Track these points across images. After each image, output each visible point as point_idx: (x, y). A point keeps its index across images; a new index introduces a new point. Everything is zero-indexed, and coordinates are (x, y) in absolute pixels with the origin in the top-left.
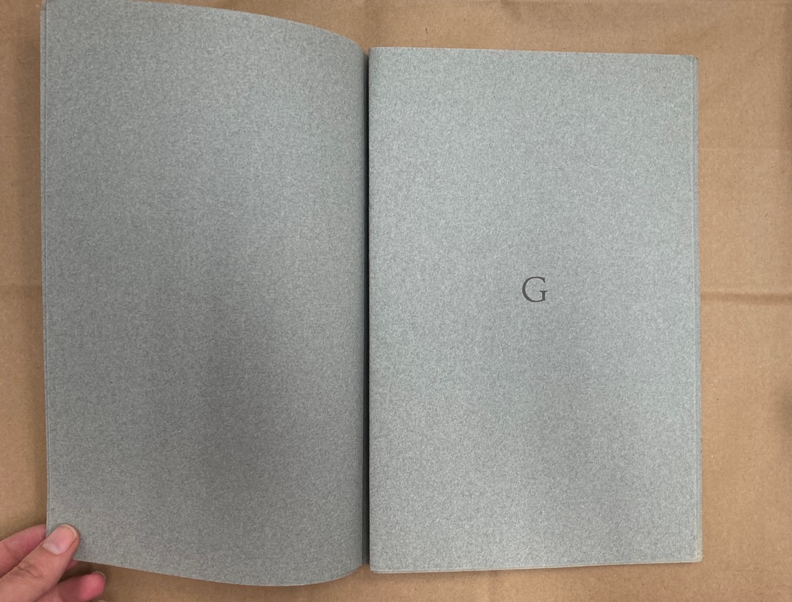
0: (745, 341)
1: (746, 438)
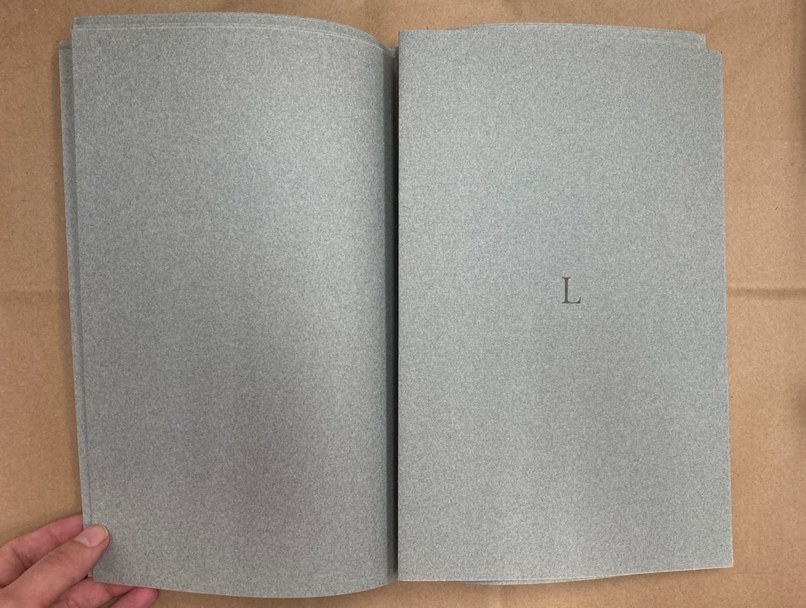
0: (758, 337)
1: (762, 436)
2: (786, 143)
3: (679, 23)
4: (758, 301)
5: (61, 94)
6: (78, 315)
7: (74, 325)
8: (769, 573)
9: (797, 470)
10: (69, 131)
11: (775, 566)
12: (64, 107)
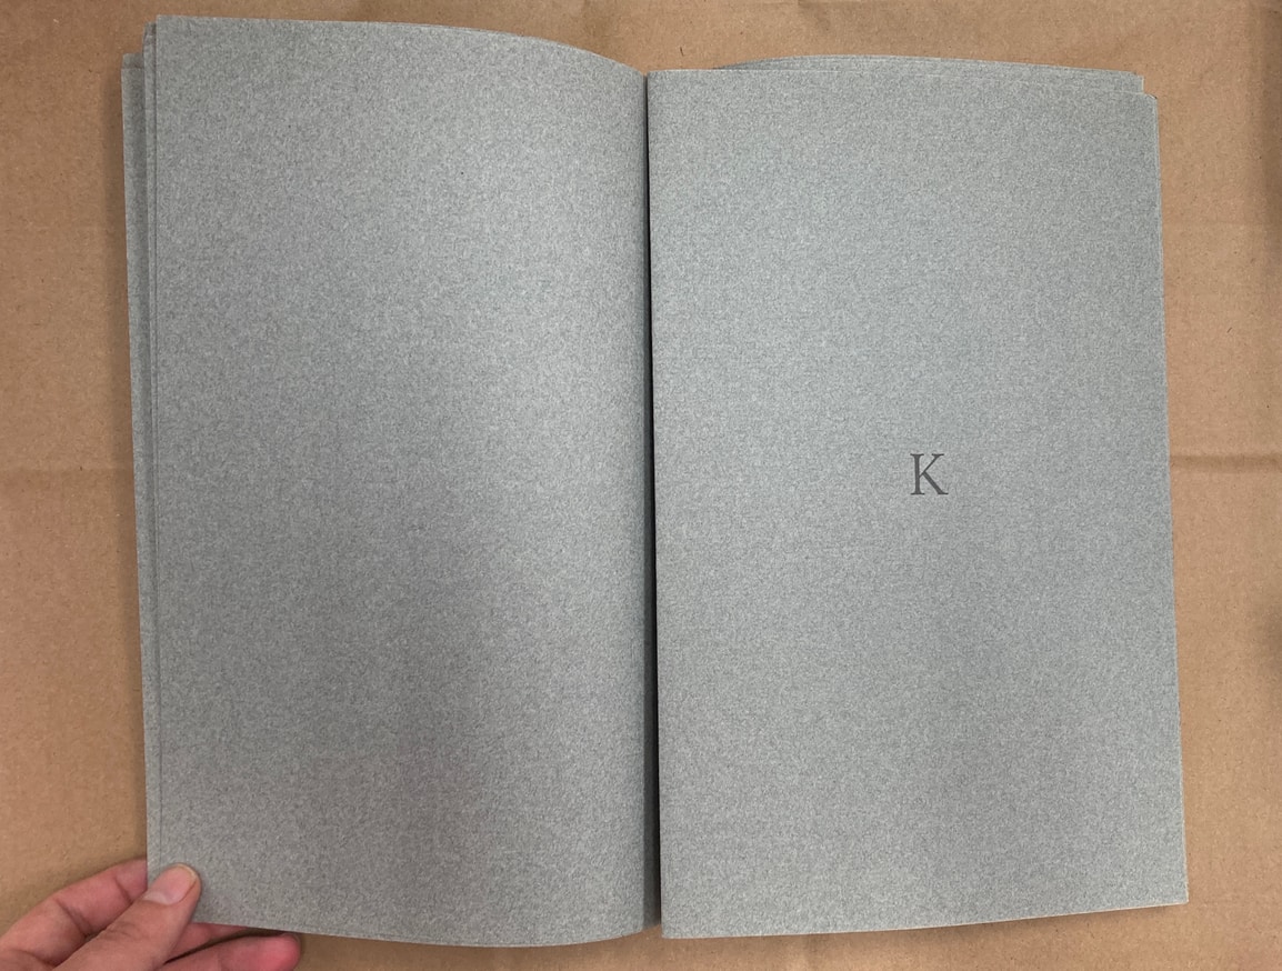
0: (1204, 531)
1: (1213, 687)
2: (1242, 228)
3: (1074, 41)
4: (1204, 474)
5: (125, 141)
6: (148, 500)
7: (141, 516)
8: (1226, 901)
9: (1267, 739)
10: (138, 202)
11: (1235, 891)
12: (129, 163)
